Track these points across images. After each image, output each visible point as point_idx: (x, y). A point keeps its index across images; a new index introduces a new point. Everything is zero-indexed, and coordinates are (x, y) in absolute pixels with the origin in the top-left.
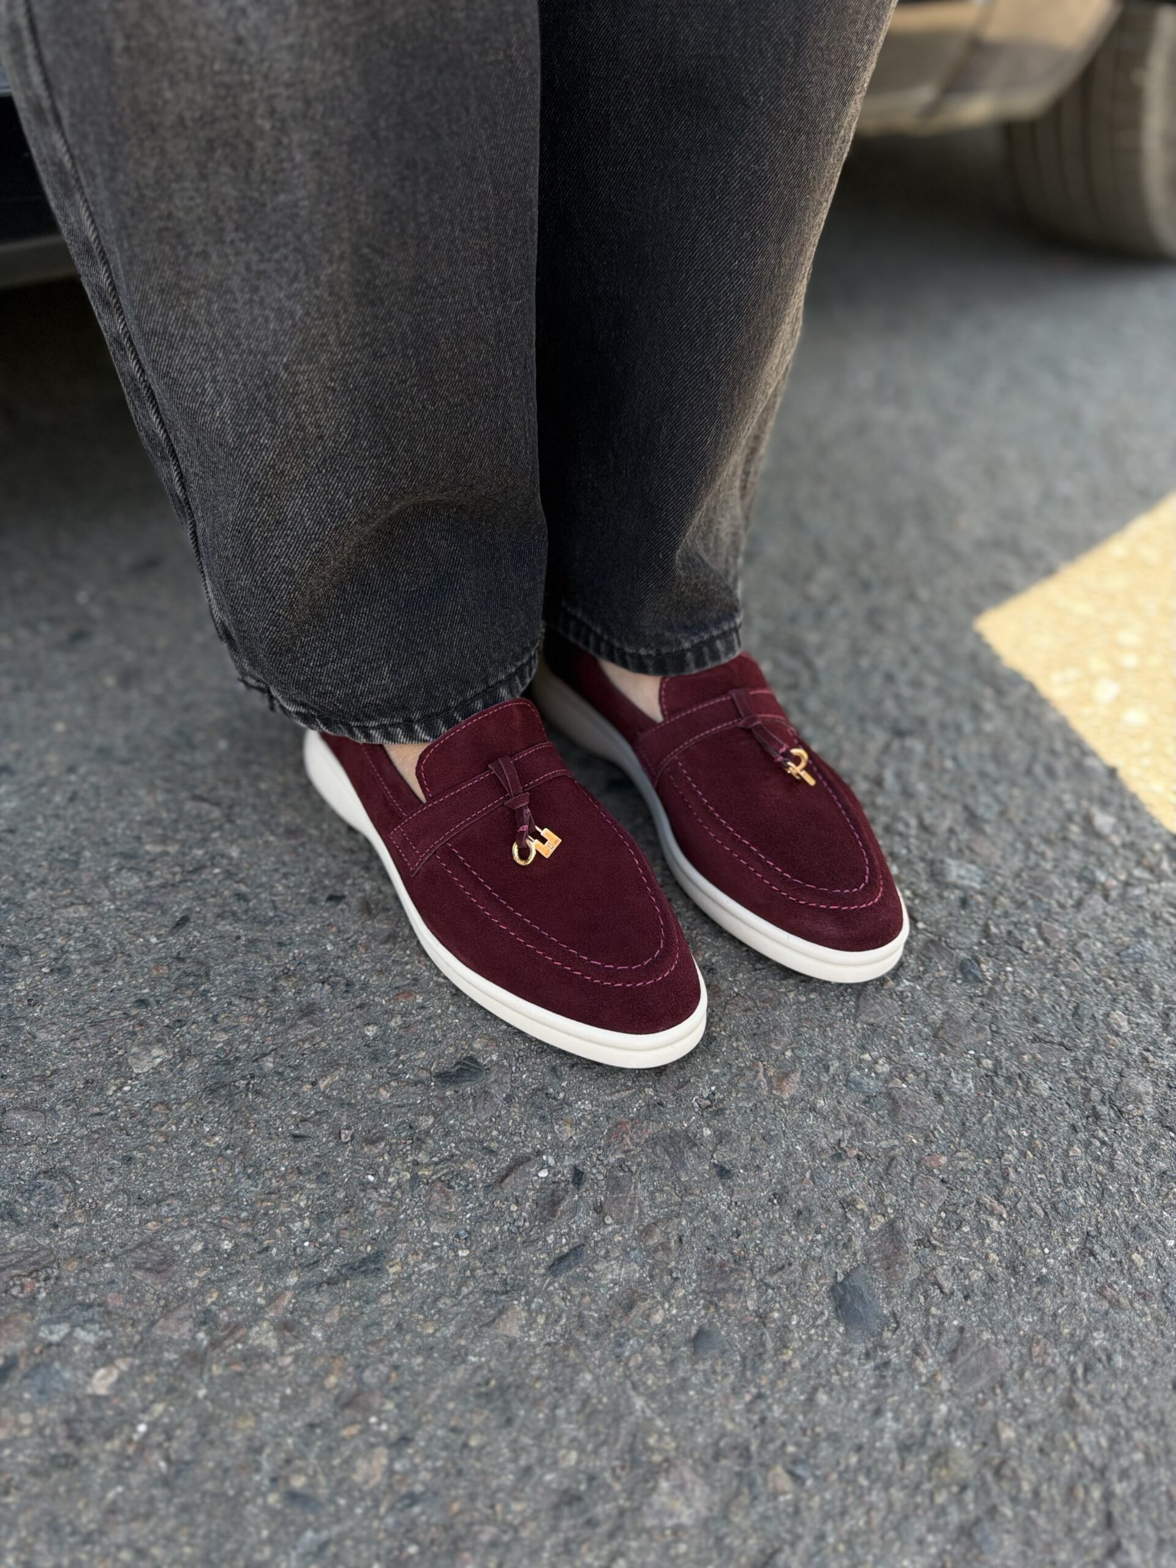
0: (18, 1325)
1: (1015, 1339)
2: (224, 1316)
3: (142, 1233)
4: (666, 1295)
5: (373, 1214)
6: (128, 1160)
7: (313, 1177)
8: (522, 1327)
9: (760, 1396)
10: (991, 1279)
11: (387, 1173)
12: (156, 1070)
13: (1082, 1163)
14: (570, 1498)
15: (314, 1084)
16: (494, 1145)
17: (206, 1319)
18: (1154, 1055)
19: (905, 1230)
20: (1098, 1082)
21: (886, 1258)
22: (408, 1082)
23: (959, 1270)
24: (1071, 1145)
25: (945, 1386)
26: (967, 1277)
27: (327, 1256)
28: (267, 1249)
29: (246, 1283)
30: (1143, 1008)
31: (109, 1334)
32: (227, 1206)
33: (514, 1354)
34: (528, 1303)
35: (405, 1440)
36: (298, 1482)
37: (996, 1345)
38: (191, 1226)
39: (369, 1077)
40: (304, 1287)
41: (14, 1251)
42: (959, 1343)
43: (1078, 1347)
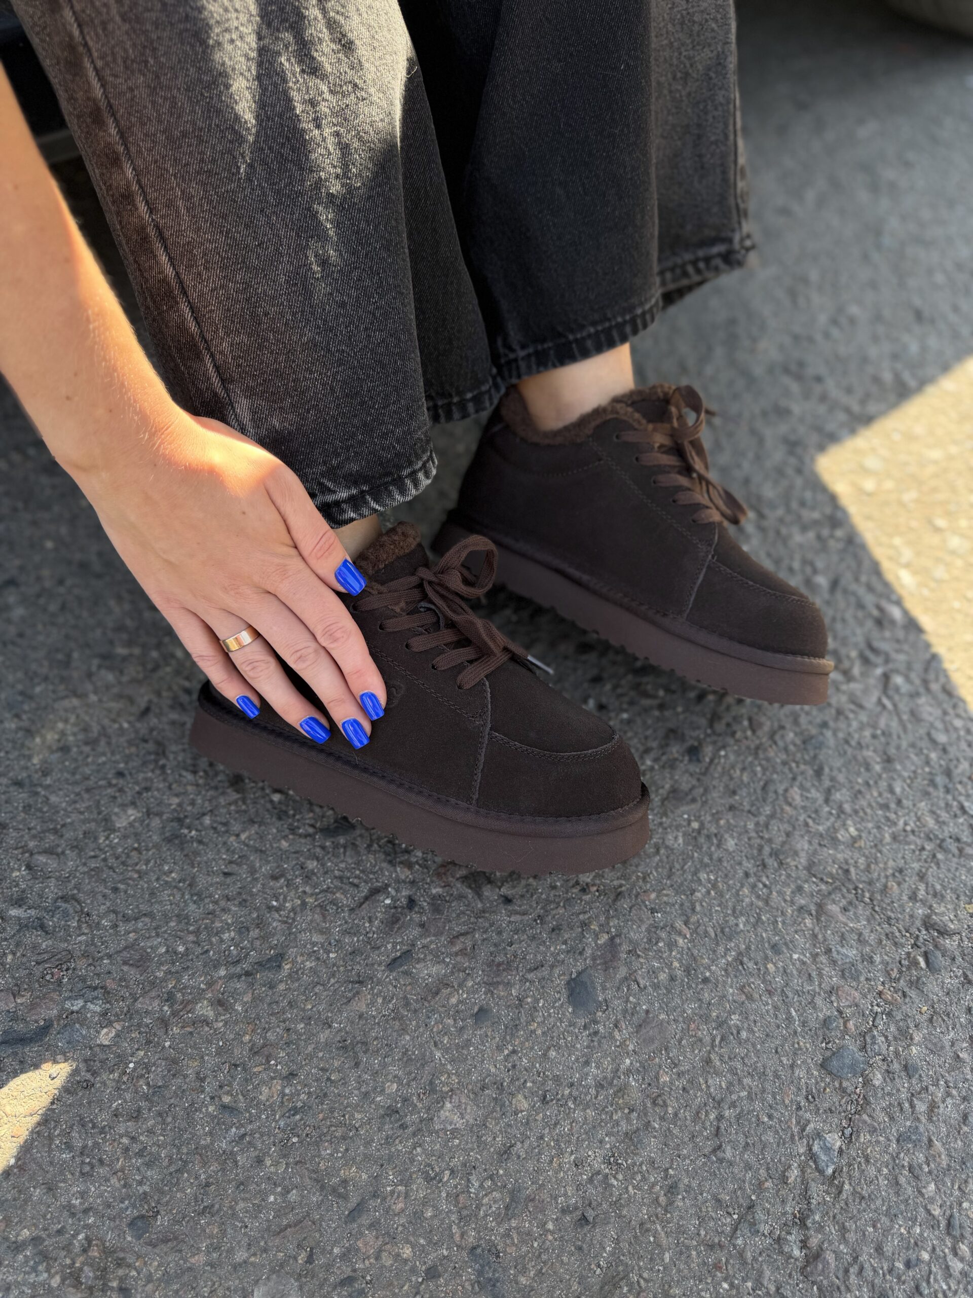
0: (52, 999)
1: (681, 1019)
2: (179, 995)
3: (126, 940)
4: (461, 985)
5: (275, 928)
6: (115, 890)
7: (236, 902)
8: (368, 1005)
9: (514, 1052)
10: (672, 979)
11: (285, 900)
12: (131, 824)
13: (747, 900)
14: (392, 1111)
15: (238, 835)
16: (356, 881)
17: (170, 998)
18: (814, 820)
19: (620, 944)
20: (770, 841)
21: (606, 963)
22: (300, 836)
23: (654, 972)
24: (742, 886)
25: (631, 1047)
26: (656, 977)
27: (245, 957)
28: (207, 951)
29: (193, 974)
30: (813, 785)
31: (108, 1006)
32: (180, 922)
33: (362, 1022)
34: (372, 989)
35: (293, 1074)
36: (226, 1099)
37: (668, 1023)
38: (158, 935)
39: (275, 831)
40: (230, 977)
41: (46, 952)
42: (644, 1021)
43: (720, 1025)
